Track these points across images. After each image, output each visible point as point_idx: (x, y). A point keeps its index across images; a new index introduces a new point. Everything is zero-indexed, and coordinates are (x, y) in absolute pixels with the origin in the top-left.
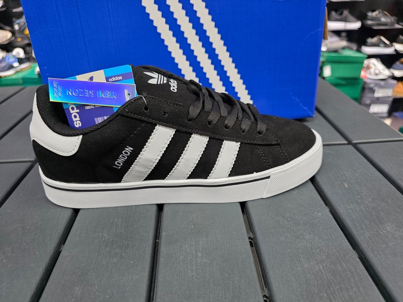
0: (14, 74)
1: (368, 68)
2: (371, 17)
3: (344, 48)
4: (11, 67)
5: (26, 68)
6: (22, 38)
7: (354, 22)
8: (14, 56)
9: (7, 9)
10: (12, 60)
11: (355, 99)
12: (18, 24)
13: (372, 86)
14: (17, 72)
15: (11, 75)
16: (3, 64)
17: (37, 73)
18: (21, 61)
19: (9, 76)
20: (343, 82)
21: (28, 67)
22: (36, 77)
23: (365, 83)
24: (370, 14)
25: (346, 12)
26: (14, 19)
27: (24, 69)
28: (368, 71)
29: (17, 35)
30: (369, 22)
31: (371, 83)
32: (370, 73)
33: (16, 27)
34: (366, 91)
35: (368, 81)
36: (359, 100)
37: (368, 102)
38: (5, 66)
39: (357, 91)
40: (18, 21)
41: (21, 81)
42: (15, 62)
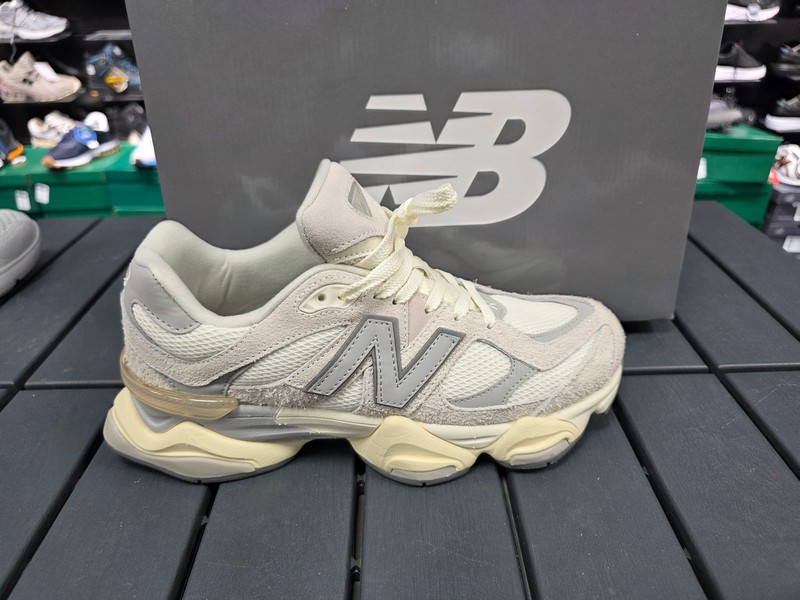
0: (91, 162)
1: (783, 163)
2: (788, 55)
3: (735, 124)
4: (84, 149)
5: (110, 151)
6: (99, 91)
7: (754, 67)
8: (89, 129)
9: (73, 34)
10: (86, 135)
11: (755, 225)
12: (95, 64)
13: (790, 199)
14: (95, 159)
15: (86, 165)
16: (70, 145)
17: (135, 163)
18: (101, 138)
19: (81, 166)
20: (731, 191)
21: (115, 149)
22: (133, 170)
23: (776, 193)
24: (786, 51)
25: (736, 47)
26: (87, 55)
27: (106, 152)
28: (783, 169)
29: (91, 85)
30: (784, 67)
31: (789, 194)
32: (787, 175)
33: (91, 70)
34: (778, 210)
35: (782, 190)
36: (763, 226)
37: (780, 232)
38: (75, 148)
39: (758, 210)
40: (95, 59)
41: (103, 178)
42: (90, 139)
